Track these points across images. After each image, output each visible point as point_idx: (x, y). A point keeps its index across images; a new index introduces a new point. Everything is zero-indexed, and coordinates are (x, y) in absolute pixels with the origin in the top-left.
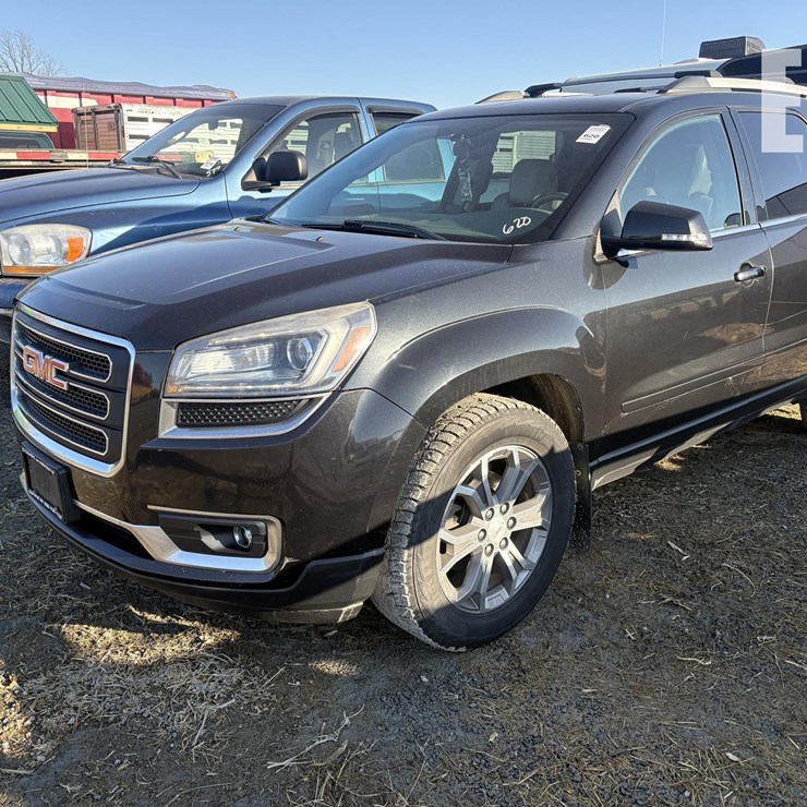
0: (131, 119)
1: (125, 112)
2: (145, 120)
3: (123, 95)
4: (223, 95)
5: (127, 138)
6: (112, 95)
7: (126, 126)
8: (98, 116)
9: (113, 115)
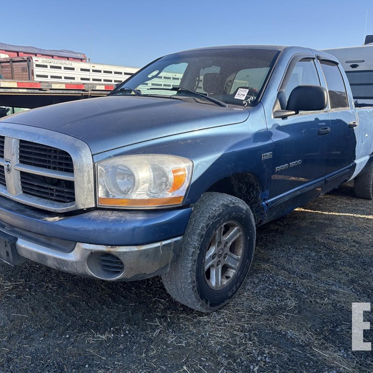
0: (38, 66)
1: (34, 61)
2: (46, 66)
3: (24, 53)
4: (79, 55)
5: (35, 77)
6: (18, 53)
7: (34, 70)
8: (14, 64)
9: (26, 63)
